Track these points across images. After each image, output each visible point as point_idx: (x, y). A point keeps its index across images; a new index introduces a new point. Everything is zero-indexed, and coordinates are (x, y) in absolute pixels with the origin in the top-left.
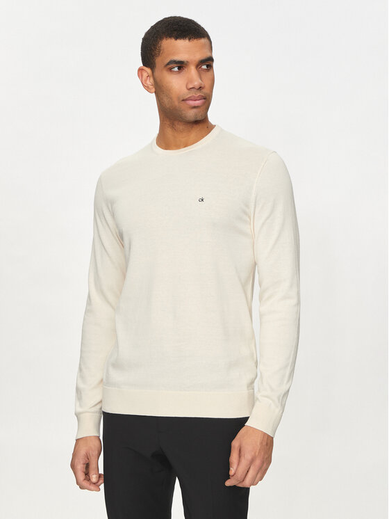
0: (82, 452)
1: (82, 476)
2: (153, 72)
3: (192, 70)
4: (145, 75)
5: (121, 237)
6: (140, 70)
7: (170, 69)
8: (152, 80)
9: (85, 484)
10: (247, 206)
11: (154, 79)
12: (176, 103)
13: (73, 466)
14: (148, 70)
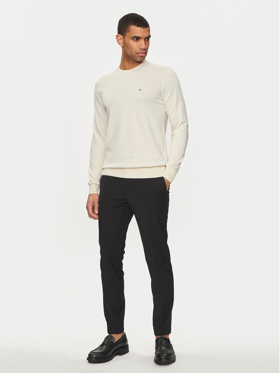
0: (91, 201)
1: (91, 211)
2: (124, 38)
3: (142, 41)
4: (119, 38)
5: (105, 109)
6: (117, 36)
7: (133, 39)
8: (122, 41)
9: (93, 214)
10: (161, 93)
11: (124, 41)
12: (134, 54)
13: (87, 207)
14: (122, 36)
